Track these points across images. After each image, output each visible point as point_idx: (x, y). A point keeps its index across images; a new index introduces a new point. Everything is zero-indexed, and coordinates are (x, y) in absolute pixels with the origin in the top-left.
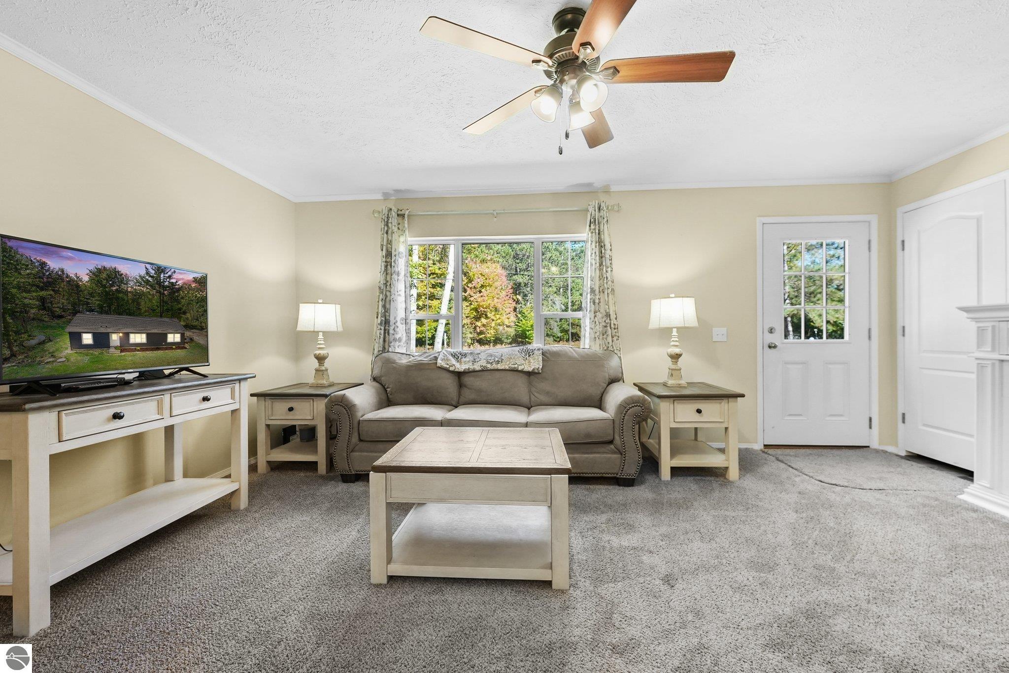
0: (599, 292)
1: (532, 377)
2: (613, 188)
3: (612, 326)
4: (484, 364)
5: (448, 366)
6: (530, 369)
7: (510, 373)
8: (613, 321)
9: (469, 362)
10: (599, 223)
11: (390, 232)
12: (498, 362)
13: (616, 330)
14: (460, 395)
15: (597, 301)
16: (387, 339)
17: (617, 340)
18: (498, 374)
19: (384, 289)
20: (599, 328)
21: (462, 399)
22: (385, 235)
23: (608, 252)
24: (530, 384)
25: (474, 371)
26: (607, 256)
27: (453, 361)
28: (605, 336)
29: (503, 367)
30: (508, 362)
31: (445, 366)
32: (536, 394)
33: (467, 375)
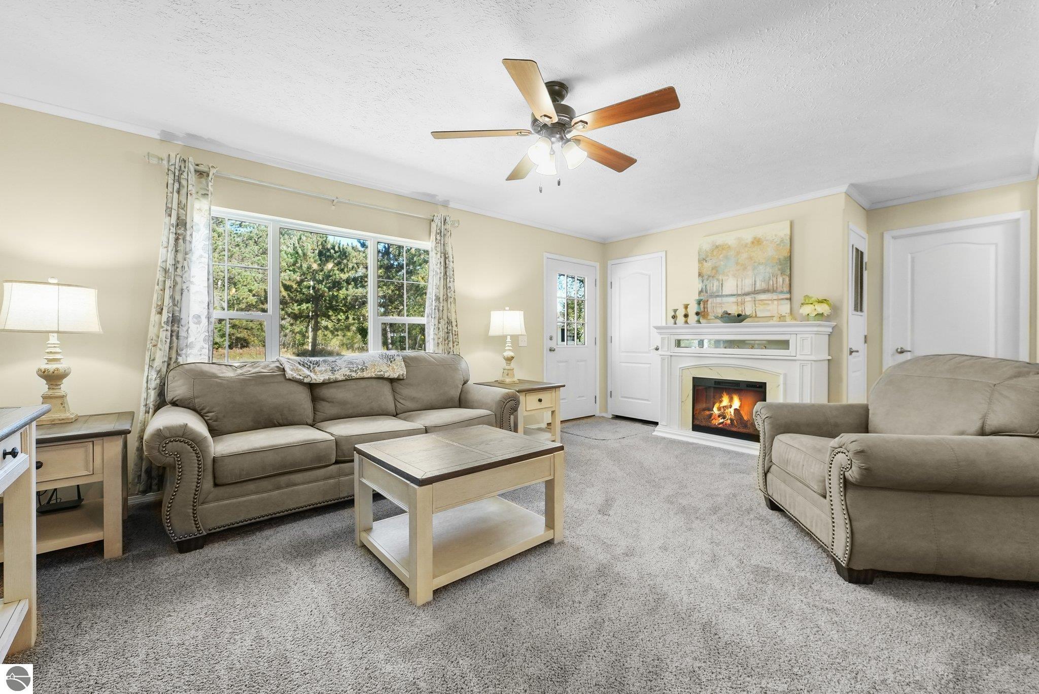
0: (443, 300)
1: (395, 384)
2: (452, 205)
3: (454, 332)
4: (348, 373)
5: (301, 378)
6: (396, 376)
7: (374, 382)
8: (455, 328)
9: (326, 371)
10: (444, 235)
11: (184, 191)
12: (362, 370)
13: (456, 337)
14: (315, 410)
15: (441, 309)
16: (175, 345)
17: (457, 345)
18: (363, 383)
19: (173, 272)
20: (442, 334)
21: (320, 415)
22: (176, 195)
23: (451, 263)
24: (394, 391)
25: (336, 382)
26: (451, 268)
27: (307, 372)
28: (446, 342)
29: (369, 375)
30: (373, 370)
31: (298, 377)
32: (401, 401)
33: (324, 386)
